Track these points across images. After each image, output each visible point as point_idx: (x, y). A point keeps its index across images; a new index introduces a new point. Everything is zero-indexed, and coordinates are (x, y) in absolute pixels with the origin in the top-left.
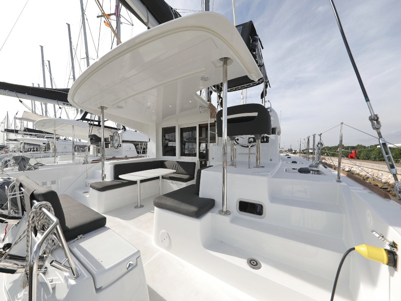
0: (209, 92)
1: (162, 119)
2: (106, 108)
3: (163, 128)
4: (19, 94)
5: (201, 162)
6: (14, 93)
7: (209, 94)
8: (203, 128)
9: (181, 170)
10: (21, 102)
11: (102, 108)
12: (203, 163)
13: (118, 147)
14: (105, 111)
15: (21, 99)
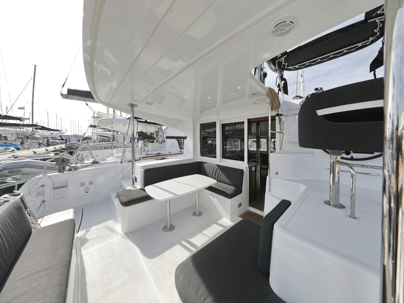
0: (262, 75)
1: (200, 113)
2: (136, 106)
3: (201, 125)
4: (85, 99)
5: (250, 168)
6: (82, 98)
7: (262, 77)
8: (253, 124)
9: (223, 177)
10: (87, 104)
11: (132, 106)
12: (253, 169)
13: (162, 142)
14: (135, 109)
15: (87, 103)
